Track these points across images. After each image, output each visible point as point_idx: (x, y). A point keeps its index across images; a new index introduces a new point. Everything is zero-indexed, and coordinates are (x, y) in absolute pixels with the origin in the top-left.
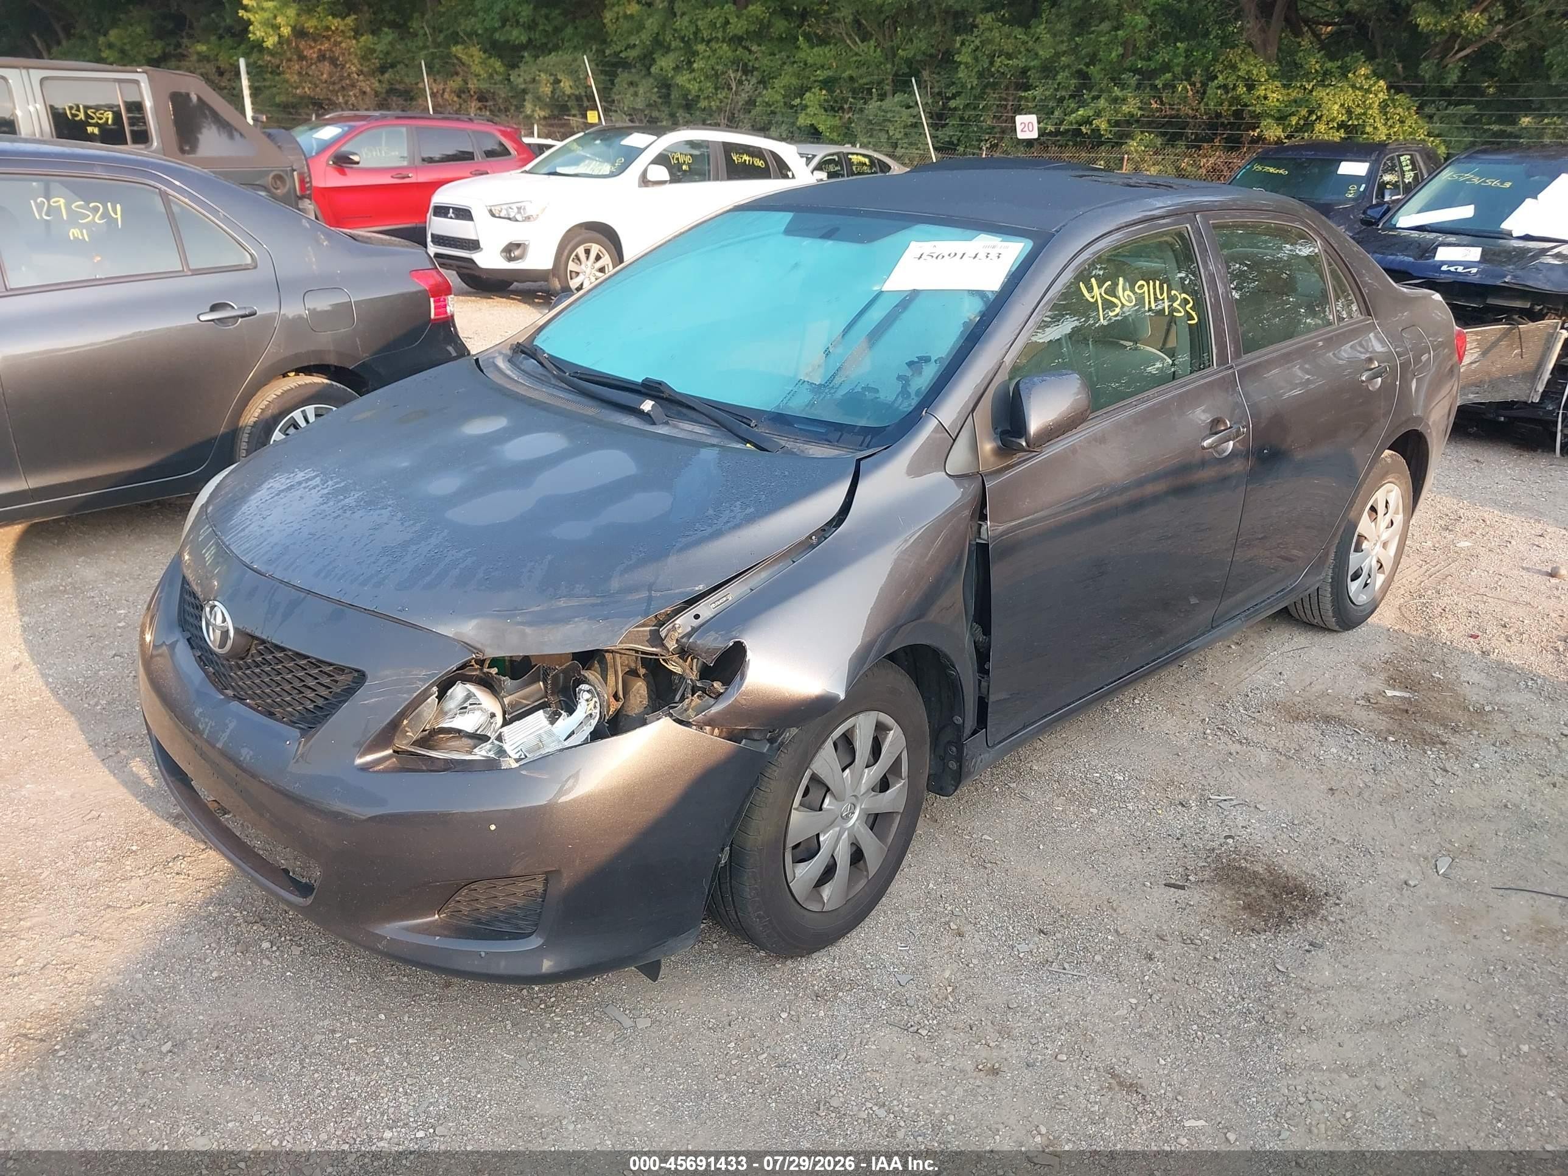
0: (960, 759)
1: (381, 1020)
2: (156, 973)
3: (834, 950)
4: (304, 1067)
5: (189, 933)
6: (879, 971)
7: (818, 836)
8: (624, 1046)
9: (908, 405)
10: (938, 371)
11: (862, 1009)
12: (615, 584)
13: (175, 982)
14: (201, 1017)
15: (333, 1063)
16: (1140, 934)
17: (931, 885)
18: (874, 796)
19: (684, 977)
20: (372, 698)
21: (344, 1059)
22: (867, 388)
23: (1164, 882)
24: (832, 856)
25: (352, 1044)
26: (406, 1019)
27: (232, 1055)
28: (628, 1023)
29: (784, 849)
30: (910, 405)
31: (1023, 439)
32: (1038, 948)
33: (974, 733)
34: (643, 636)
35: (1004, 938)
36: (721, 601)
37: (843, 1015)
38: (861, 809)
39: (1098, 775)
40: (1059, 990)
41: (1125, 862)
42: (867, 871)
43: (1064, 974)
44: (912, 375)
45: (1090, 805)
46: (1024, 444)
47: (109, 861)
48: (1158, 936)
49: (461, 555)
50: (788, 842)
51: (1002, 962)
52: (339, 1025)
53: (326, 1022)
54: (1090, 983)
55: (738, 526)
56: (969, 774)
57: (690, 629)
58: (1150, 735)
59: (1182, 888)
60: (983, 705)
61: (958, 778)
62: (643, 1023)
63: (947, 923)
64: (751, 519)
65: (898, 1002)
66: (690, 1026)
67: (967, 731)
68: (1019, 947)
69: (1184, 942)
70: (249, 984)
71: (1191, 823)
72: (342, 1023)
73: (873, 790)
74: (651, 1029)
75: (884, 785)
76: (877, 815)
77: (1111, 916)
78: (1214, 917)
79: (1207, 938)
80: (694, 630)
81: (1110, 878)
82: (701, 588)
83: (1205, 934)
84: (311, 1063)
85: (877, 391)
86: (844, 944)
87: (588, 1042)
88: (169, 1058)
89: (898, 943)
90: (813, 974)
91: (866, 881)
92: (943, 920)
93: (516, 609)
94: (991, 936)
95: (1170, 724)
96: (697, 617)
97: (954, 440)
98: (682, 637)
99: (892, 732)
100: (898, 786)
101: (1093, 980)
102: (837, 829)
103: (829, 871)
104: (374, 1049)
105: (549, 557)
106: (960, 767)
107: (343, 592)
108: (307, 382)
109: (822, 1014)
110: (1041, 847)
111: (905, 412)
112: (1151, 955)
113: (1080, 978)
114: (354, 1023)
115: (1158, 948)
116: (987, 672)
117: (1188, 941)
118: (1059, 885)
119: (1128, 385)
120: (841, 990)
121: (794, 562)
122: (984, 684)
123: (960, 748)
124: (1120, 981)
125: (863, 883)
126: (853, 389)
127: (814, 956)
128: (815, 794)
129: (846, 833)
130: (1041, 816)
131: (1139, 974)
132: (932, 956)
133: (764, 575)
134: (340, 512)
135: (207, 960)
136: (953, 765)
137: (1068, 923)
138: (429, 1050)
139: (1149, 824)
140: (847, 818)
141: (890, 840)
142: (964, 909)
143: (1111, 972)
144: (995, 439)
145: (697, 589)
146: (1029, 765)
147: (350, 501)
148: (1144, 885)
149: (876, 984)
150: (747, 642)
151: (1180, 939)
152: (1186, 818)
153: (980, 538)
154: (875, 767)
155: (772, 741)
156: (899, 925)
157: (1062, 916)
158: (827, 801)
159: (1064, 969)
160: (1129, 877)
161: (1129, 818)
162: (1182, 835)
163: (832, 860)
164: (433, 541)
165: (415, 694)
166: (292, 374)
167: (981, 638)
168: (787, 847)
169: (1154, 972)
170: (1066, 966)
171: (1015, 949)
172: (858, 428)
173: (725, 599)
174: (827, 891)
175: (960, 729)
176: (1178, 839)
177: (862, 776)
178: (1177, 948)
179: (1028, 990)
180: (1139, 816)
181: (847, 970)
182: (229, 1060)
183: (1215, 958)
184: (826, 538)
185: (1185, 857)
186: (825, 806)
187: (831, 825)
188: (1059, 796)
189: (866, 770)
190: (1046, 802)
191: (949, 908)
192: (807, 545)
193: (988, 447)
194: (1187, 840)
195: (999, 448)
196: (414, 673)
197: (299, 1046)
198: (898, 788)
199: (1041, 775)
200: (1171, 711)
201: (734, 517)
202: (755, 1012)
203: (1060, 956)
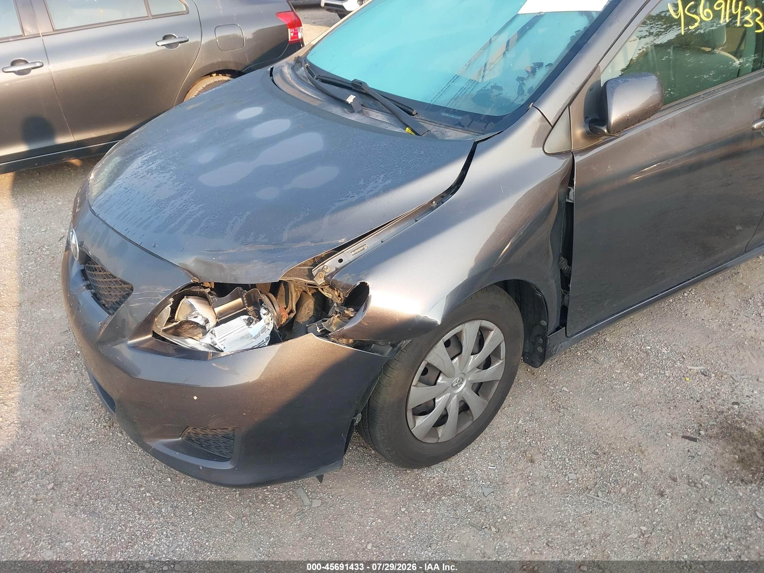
0: (544, 346)
1: (168, 482)
2: (62, 435)
3: (446, 464)
4: (118, 509)
5: (87, 410)
6: (472, 483)
7: (434, 399)
8: (301, 519)
9: (521, 101)
10: (547, 74)
11: (455, 510)
12: (286, 236)
13: (70, 442)
14: (75, 467)
15: (134, 508)
16: (658, 474)
17: (520, 422)
18: (478, 372)
19: (350, 471)
20: (135, 303)
21: (141, 507)
22: (495, 87)
23: (682, 434)
24: (445, 409)
25: (148, 496)
26: (182, 482)
27: (83, 496)
28: (307, 502)
29: (406, 411)
30: (523, 100)
31: (606, 126)
32: (583, 478)
33: (558, 329)
34: (305, 272)
35: (561, 467)
36: (359, 250)
37: (441, 514)
38: (468, 381)
39: (649, 348)
40: (591, 512)
41: (656, 415)
42: (472, 416)
43: (597, 500)
44: (528, 77)
45: (639, 370)
46: (606, 131)
47: (65, 359)
48: (670, 477)
49: (197, 208)
50: (408, 406)
51: (556, 486)
52: (145, 482)
53: (139, 479)
54: (614, 509)
55: (377, 195)
56: (551, 355)
57: (335, 269)
58: (691, 320)
59: (695, 440)
60: (564, 311)
61: (543, 358)
62: (317, 503)
63: (525, 452)
64: (387, 190)
65: (479, 508)
66: (344, 509)
67: (551, 329)
68: (569, 475)
69: (689, 484)
70: (107, 448)
71: (709, 390)
72: (147, 481)
73: (478, 367)
74: (320, 508)
75: (487, 364)
76: (481, 383)
77: (639, 457)
78: (715, 466)
79: (707, 483)
80: (337, 270)
81: (643, 428)
82: (343, 241)
83: (705, 480)
84: (123, 506)
85: (500, 89)
86: (454, 460)
87: (280, 512)
88: (51, 493)
89: (489, 463)
90: (429, 481)
91: (472, 422)
92: (522, 449)
93: (220, 250)
94: (553, 465)
95: (706, 312)
96: (341, 261)
97: (553, 127)
98: (328, 276)
99: (493, 332)
100: (497, 364)
101: (617, 507)
102: (449, 394)
103: (443, 420)
104: (158, 502)
105: (248, 213)
106: (545, 351)
107: (128, 231)
108: (220, 80)
109: (429, 511)
110: (600, 399)
111: (520, 104)
112: (663, 492)
113: (608, 505)
114: (153, 482)
115: (669, 487)
116: (568, 289)
117: (692, 483)
118: (607, 429)
119: (714, 76)
120: (444, 495)
121: (416, 221)
122: (566, 298)
123: (545, 340)
124: (636, 511)
125: (469, 423)
126: (485, 87)
127: (433, 467)
128: (431, 375)
129: (455, 397)
130: (605, 376)
131: (651, 507)
132: (510, 476)
133: (393, 230)
134: (145, 174)
135: (90, 430)
136: (540, 349)
137: (608, 460)
138: (188, 506)
139: (678, 388)
140: (457, 387)
141: (490, 397)
142: (539, 443)
143: (631, 503)
144: (584, 126)
145: (340, 241)
146: (604, 337)
147: (154, 166)
148: (667, 435)
149: (468, 493)
150: (369, 283)
151: (686, 481)
152: (706, 386)
153: (568, 198)
154: (478, 355)
155: (393, 346)
156: (493, 449)
157: (604, 453)
158: (440, 378)
159: (598, 496)
160: (657, 427)
161: (665, 382)
162: (701, 399)
163: (445, 412)
164: (185, 197)
165: (158, 304)
166: (214, 75)
167: (565, 267)
168: (408, 408)
169: (663, 506)
170: (600, 494)
171: (567, 477)
172: (484, 117)
173: (362, 248)
174: (441, 430)
175: (545, 328)
176: (698, 401)
177: (467, 361)
178: (683, 487)
179: (570, 510)
180: (672, 381)
181: (452, 479)
182: (81, 499)
183: (710, 500)
184: (443, 203)
185: (701, 416)
186: (439, 381)
187: (444, 392)
188: (619, 361)
189: (472, 357)
190: (610, 366)
191: (528, 441)
192: (428, 208)
193: (579, 131)
194: (704, 403)
195: (588, 133)
196: (158, 289)
197: (120, 494)
198: (497, 366)
199: (611, 345)
200: (709, 303)
201: (376, 188)
202: (387, 504)
203: (597, 486)
